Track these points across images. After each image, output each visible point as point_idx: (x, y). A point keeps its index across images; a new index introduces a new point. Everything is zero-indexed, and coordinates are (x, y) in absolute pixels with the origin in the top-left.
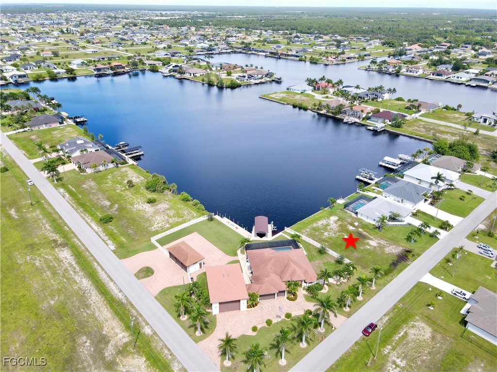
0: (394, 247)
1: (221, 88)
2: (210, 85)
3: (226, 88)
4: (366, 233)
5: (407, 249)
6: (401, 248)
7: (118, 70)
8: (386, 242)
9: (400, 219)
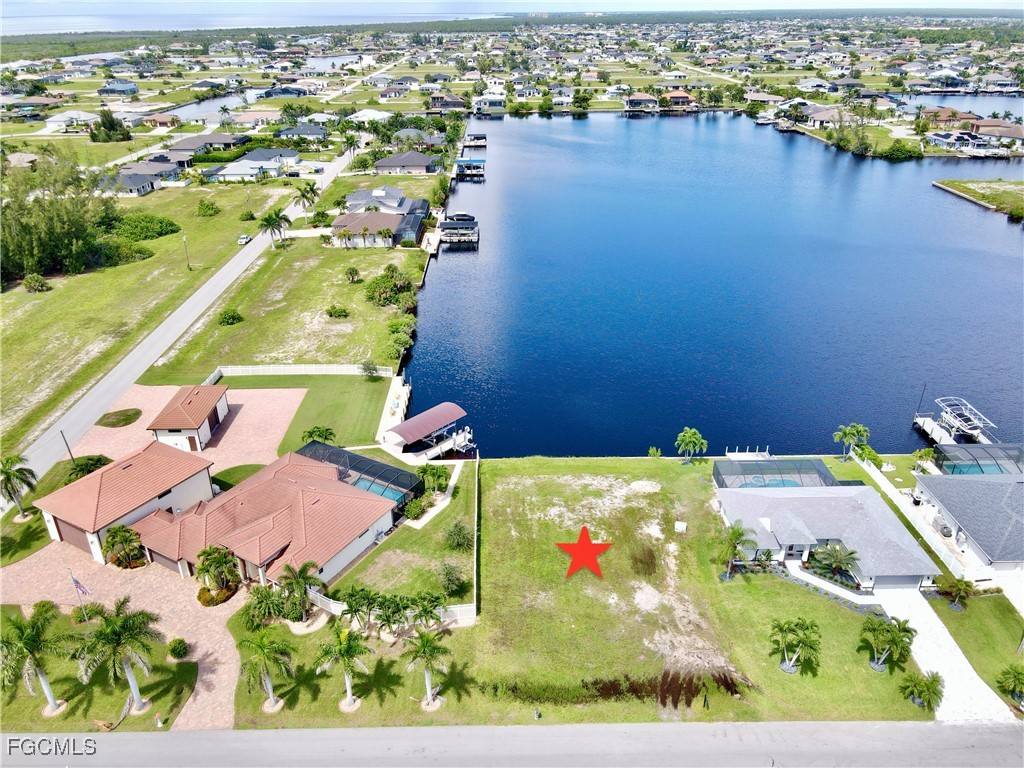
0: (700, 644)
1: (860, 157)
2: (841, 149)
3: (874, 158)
4: (672, 563)
5: (735, 674)
6: (720, 662)
7: (675, 108)
8: (695, 617)
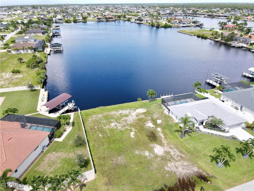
0: (186, 164)
1: (158, 27)
2: (153, 26)
3: (161, 27)
4: (162, 135)
5: (204, 173)
6: (196, 169)
7: (109, 20)
8: (178, 153)
9: (223, 128)
